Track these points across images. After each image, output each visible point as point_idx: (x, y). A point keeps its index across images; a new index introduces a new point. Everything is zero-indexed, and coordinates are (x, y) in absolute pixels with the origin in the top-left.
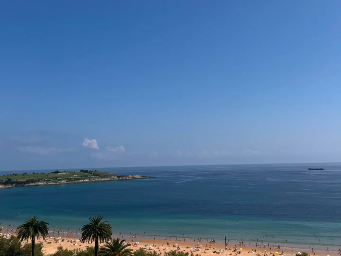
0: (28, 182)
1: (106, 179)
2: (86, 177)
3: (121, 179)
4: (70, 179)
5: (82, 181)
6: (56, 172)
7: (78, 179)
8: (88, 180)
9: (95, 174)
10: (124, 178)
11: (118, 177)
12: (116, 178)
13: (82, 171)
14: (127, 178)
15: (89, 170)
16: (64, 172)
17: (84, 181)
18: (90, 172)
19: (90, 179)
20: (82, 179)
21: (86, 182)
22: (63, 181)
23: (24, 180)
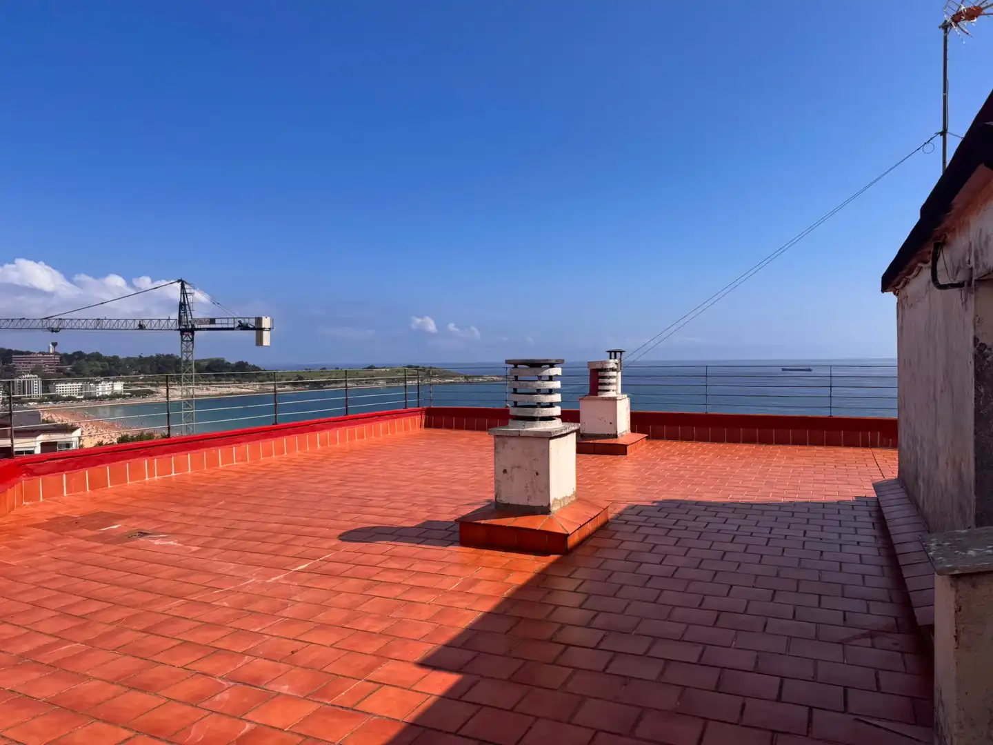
0: (328, 382)
1: (447, 381)
2: (416, 377)
3: (470, 380)
4: (393, 379)
6: (371, 367)
9: (429, 372)
10: (476, 380)
11: (466, 377)
12: (462, 379)
13: (410, 367)
14: (481, 380)
15: (421, 366)
16: (383, 368)
18: (422, 369)
22: (381, 383)
23: (323, 379)
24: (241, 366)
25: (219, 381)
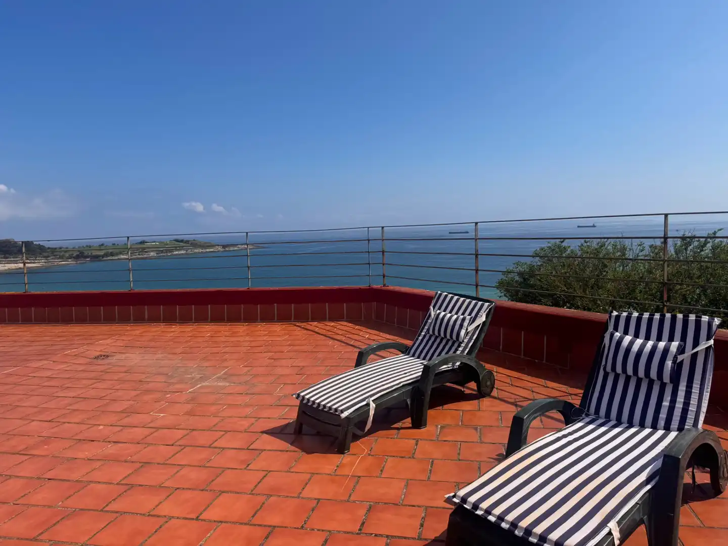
0: (106, 255)
1: (208, 250)
2: (181, 248)
3: (227, 249)
4: (162, 251)
5: (177, 252)
6: (143, 242)
7: (171, 251)
8: (185, 252)
9: (194, 244)
10: (231, 249)
11: (224, 246)
12: (220, 249)
13: (177, 241)
15: (185, 239)
16: (155, 242)
17: (180, 252)
18: (187, 242)
19: (187, 251)
20: (177, 250)
21: (182, 254)
22: (152, 254)
23: (102, 253)
24: (28, 244)
25: (7, 258)
